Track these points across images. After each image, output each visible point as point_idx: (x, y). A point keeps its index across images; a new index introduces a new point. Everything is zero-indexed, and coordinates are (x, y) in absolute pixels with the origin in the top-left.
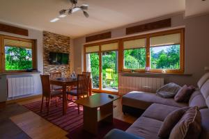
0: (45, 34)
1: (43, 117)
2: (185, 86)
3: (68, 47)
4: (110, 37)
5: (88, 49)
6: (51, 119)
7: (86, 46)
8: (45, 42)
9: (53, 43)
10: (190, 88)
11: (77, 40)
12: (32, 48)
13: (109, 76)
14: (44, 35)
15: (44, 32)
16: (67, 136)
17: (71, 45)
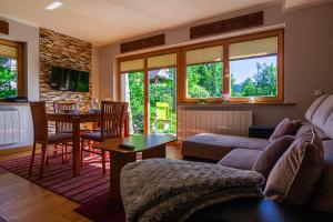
0: (44, 34)
1: (32, 181)
2: (287, 119)
3: (88, 60)
4: (163, 43)
5: (125, 66)
6: (49, 183)
7: (120, 60)
8: (43, 48)
9: (60, 52)
10: (294, 122)
11: (104, 48)
12: (17, 59)
13: (161, 114)
14: (41, 36)
15: (41, 29)
16: (76, 210)
17: (94, 58)
